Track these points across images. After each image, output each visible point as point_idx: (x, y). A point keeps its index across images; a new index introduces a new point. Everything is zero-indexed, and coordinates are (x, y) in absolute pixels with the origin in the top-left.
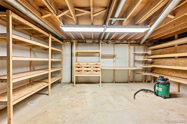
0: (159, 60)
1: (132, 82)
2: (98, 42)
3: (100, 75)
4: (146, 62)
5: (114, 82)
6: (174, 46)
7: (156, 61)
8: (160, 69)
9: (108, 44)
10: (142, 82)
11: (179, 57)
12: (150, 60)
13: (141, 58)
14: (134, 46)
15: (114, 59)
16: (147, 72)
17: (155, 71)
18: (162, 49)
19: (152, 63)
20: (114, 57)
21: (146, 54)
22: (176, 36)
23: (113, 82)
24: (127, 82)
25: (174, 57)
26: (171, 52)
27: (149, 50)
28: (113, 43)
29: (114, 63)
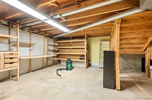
0: (62, 49)
1: (46, 67)
2: (7, 24)
3: (18, 68)
4: (54, 51)
5: (31, 72)
6: (70, 43)
7: (61, 50)
8: (63, 55)
9: (23, 31)
10: (52, 65)
11: (72, 48)
12: (56, 49)
13: (52, 48)
14: (48, 38)
15: (31, 47)
16: (55, 58)
17: (60, 56)
18: (64, 43)
19: (58, 51)
20: (30, 45)
21: (55, 46)
22: (71, 38)
23: (29, 72)
24: (42, 68)
25: (70, 48)
26: (68, 45)
27: (56, 42)
28: (30, 32)
29: (31, 52)
